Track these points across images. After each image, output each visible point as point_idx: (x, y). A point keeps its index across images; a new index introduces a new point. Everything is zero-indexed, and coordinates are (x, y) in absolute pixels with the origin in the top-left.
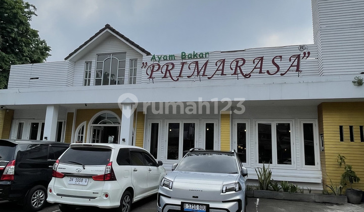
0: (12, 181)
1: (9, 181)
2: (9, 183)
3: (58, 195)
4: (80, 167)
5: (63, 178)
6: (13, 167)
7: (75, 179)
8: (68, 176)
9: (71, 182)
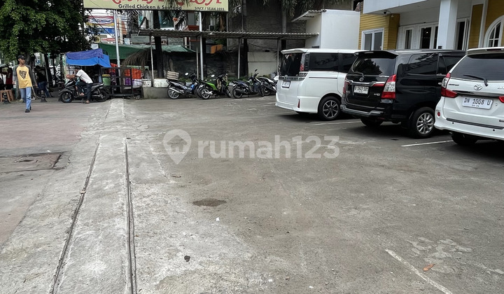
0: (394, 100)
1: (390, 99)
2: (390, 102)
3: (448, 119)
4: (481, 84)
5: (454, 97)
6: (394, 83)
7: (472, 100)
8: (462, 95)
9: (467, 104)
